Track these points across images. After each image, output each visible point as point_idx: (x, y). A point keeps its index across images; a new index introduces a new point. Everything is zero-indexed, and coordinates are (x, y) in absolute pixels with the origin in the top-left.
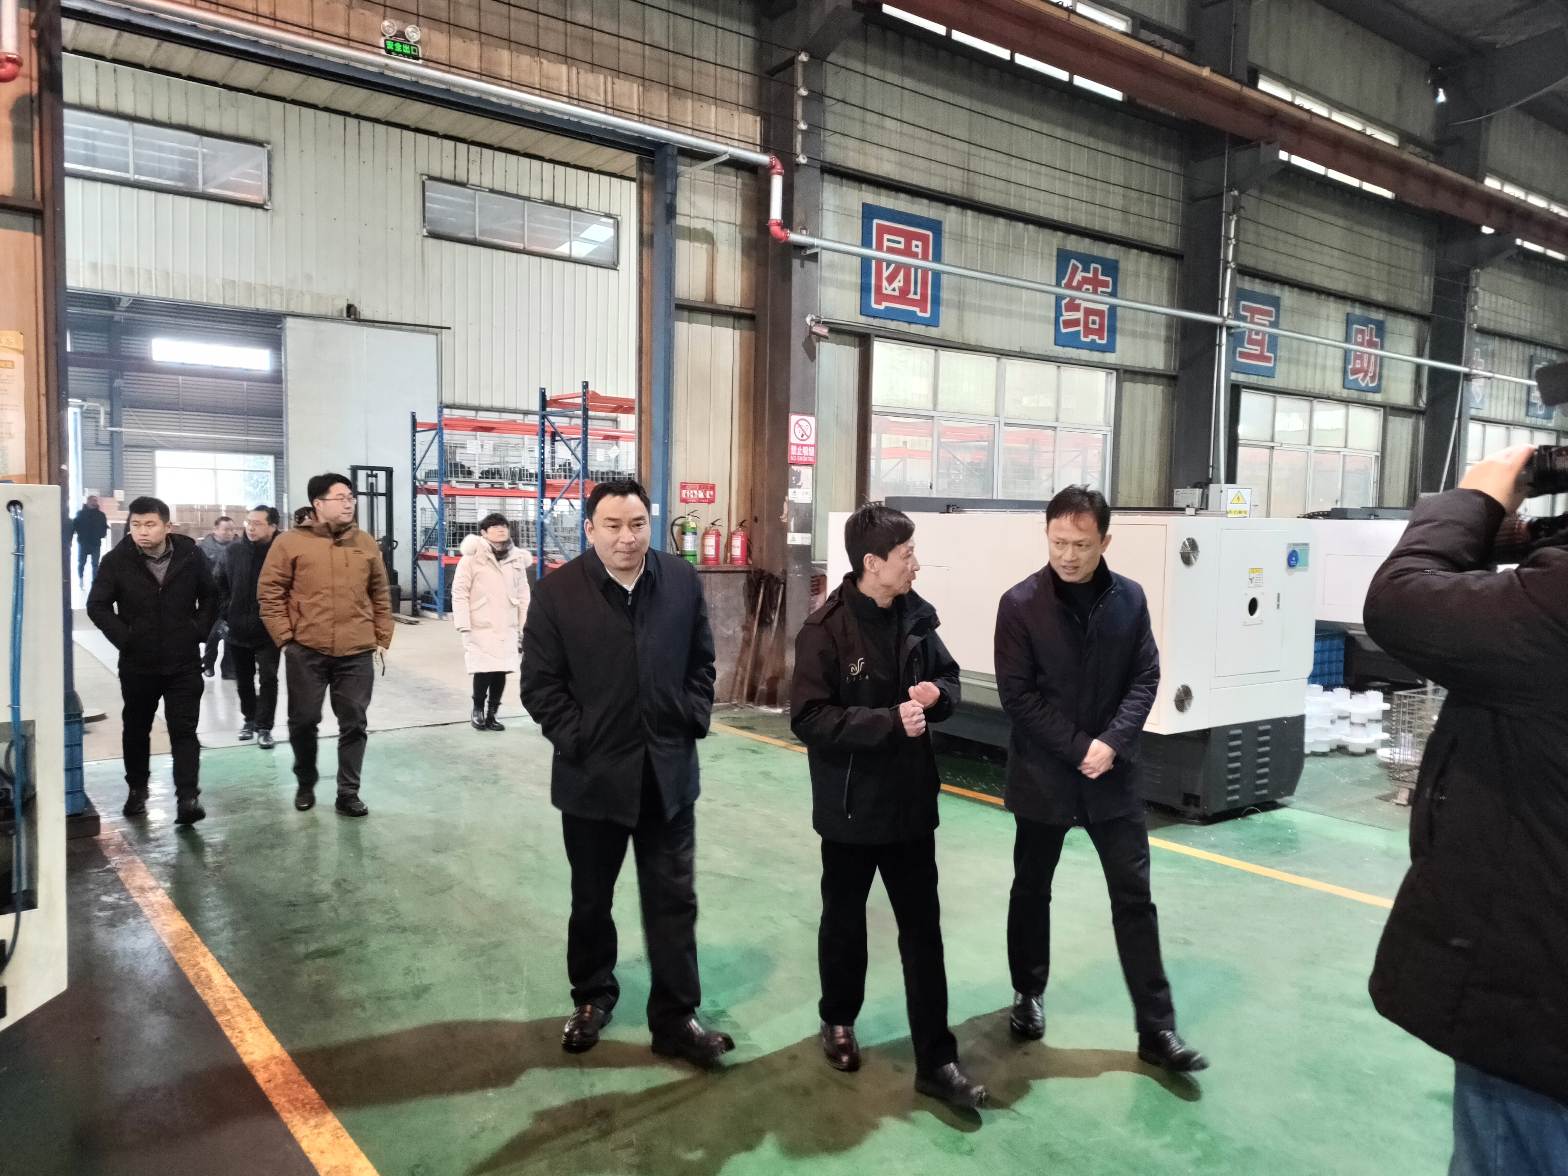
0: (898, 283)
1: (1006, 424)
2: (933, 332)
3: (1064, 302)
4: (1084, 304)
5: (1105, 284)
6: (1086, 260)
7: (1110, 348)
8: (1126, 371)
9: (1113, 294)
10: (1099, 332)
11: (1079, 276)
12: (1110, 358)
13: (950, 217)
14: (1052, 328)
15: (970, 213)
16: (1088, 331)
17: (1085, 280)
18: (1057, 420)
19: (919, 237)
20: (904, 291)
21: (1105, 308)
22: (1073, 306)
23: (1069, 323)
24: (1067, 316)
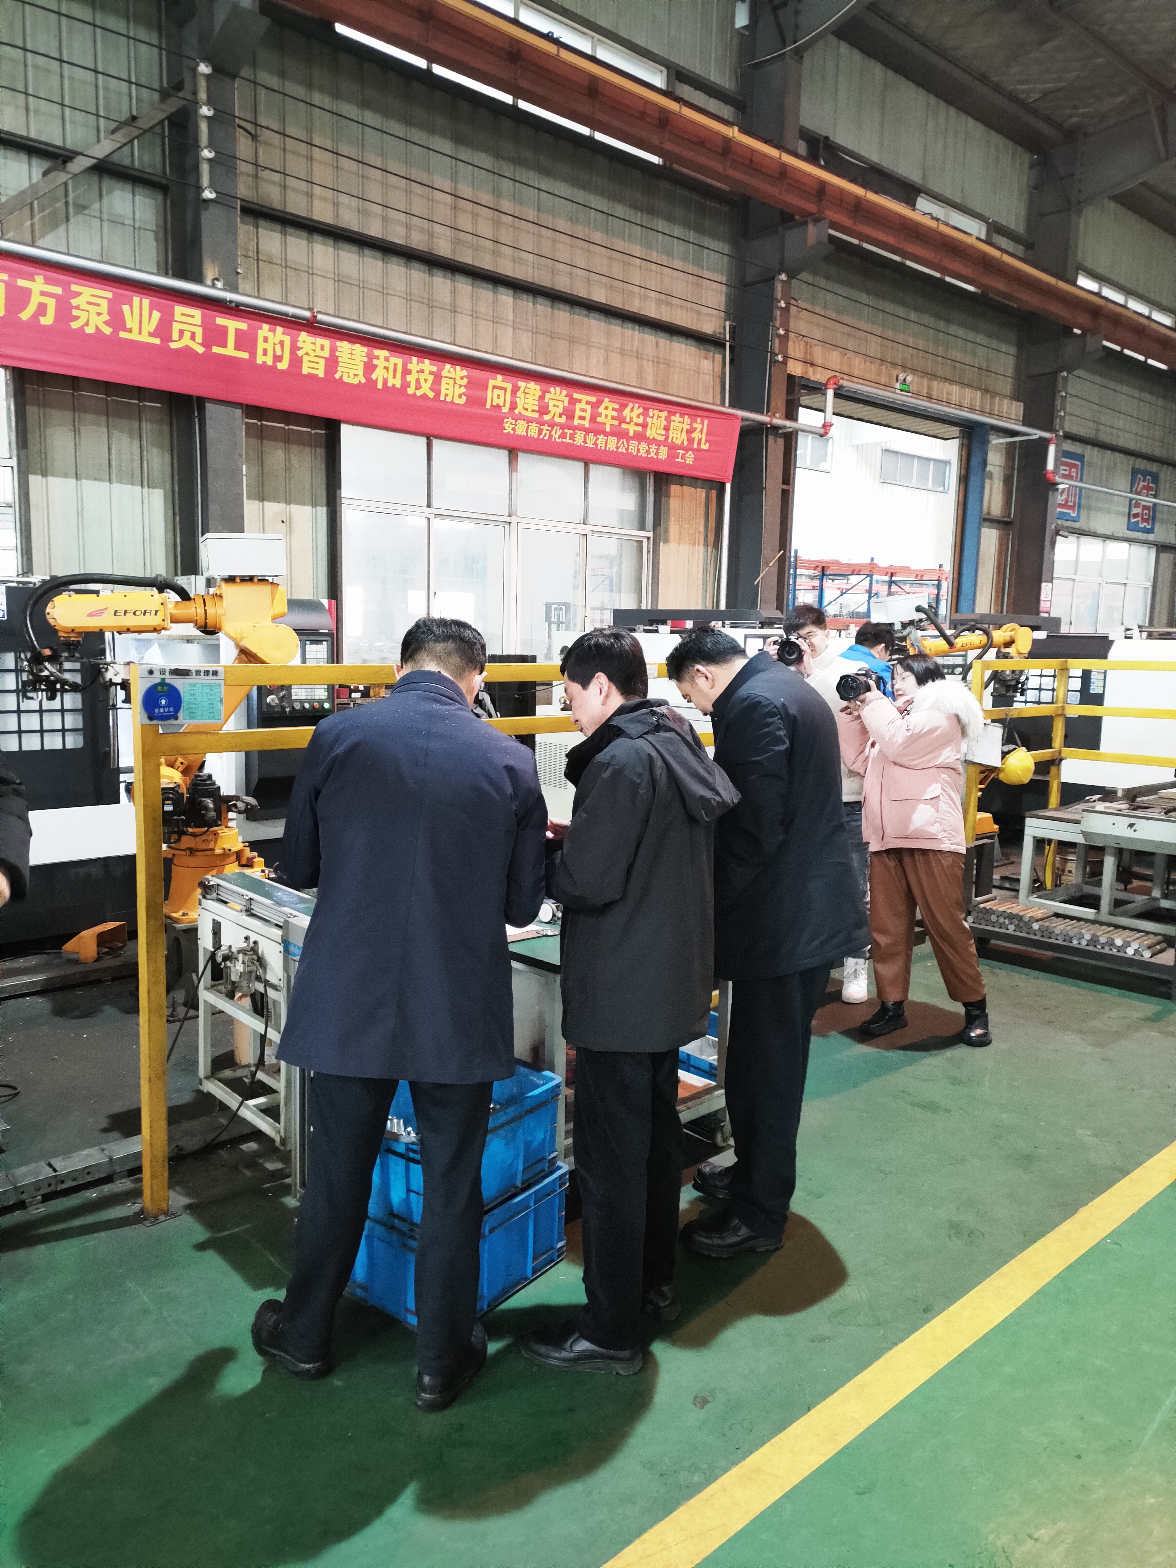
0: (1064, 497)
1: (1107, 583)
2: (1076, 525)
3: (1134, 502)
4: (1143, 503)
5: (1151, 489)
6: (1145, 473)
7: (1150, 531)
8: (1162, 546)
9: (1155, 496)
10: (1147, 521)
11: (1142, 484)
12: (1151, 537)
13: (1089, 452)
14: (1126, 519)
15: (1096, 449)
16: (1144, 520)
17: (1144, 487)
18: (1127, 579)
19: (1075, 466)
20: (1067, 501)
21: (1151, 505)
22: (1137, 505)
23: (1136, 515)
24: (1135, 511)
